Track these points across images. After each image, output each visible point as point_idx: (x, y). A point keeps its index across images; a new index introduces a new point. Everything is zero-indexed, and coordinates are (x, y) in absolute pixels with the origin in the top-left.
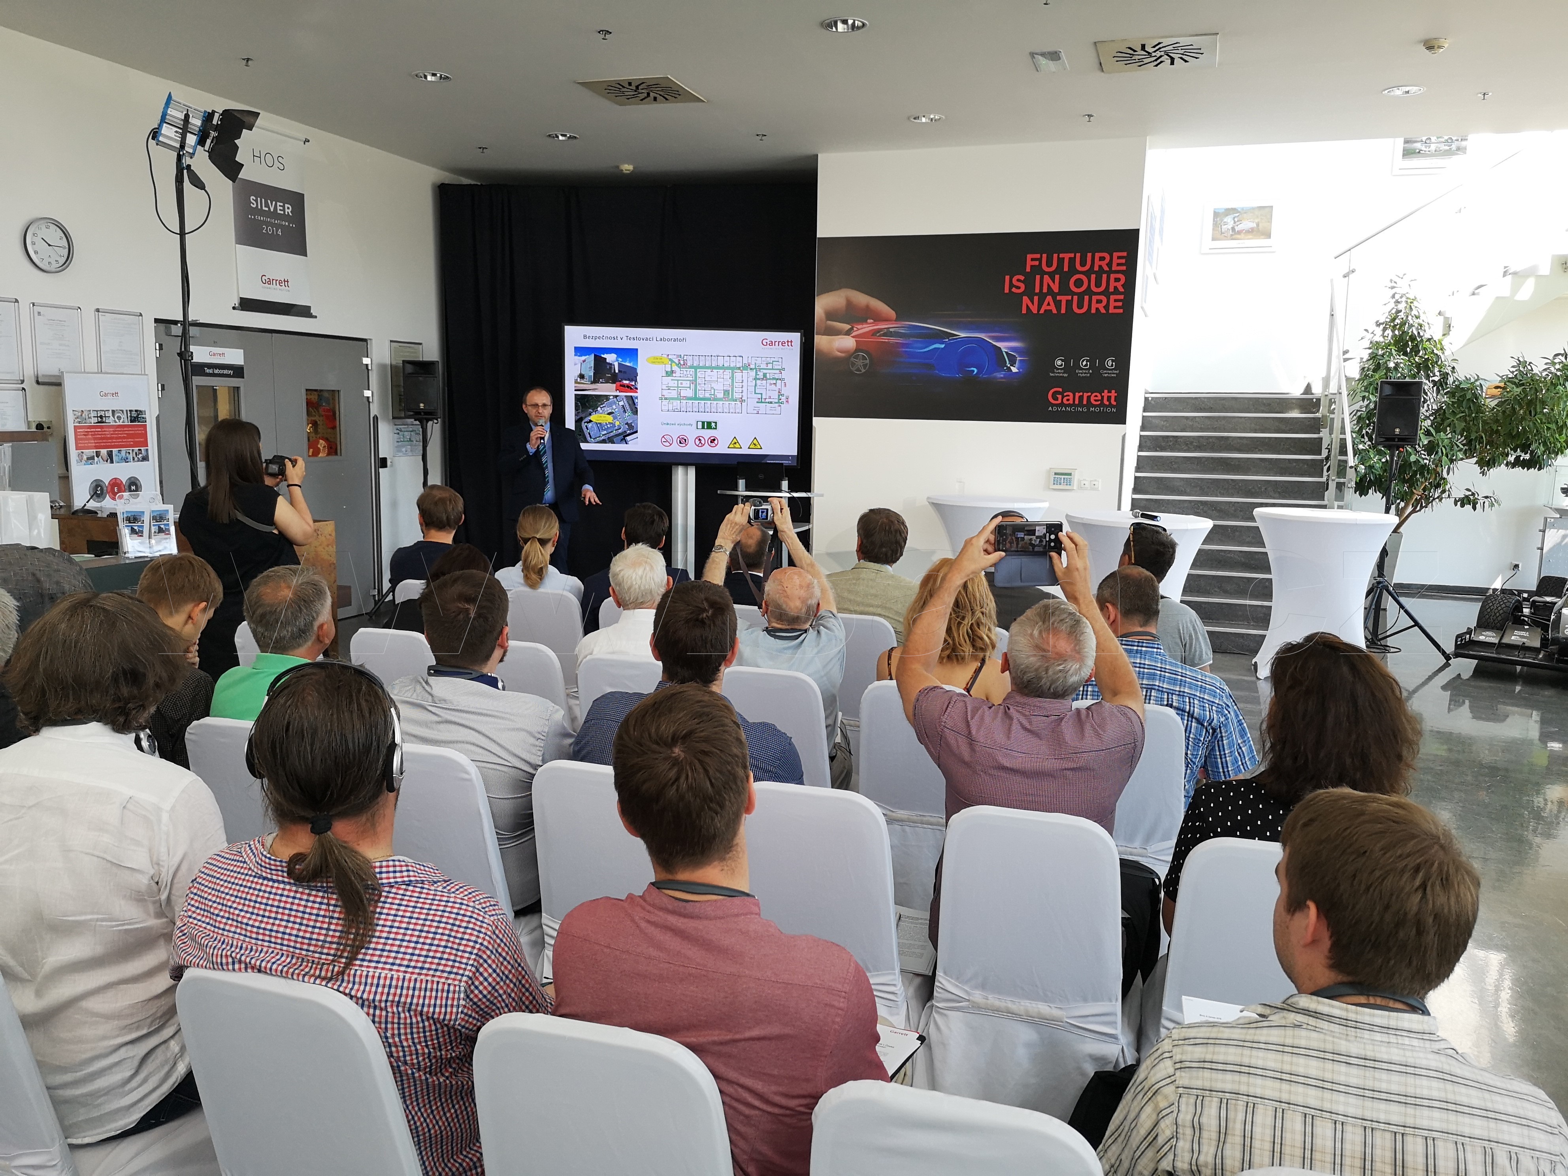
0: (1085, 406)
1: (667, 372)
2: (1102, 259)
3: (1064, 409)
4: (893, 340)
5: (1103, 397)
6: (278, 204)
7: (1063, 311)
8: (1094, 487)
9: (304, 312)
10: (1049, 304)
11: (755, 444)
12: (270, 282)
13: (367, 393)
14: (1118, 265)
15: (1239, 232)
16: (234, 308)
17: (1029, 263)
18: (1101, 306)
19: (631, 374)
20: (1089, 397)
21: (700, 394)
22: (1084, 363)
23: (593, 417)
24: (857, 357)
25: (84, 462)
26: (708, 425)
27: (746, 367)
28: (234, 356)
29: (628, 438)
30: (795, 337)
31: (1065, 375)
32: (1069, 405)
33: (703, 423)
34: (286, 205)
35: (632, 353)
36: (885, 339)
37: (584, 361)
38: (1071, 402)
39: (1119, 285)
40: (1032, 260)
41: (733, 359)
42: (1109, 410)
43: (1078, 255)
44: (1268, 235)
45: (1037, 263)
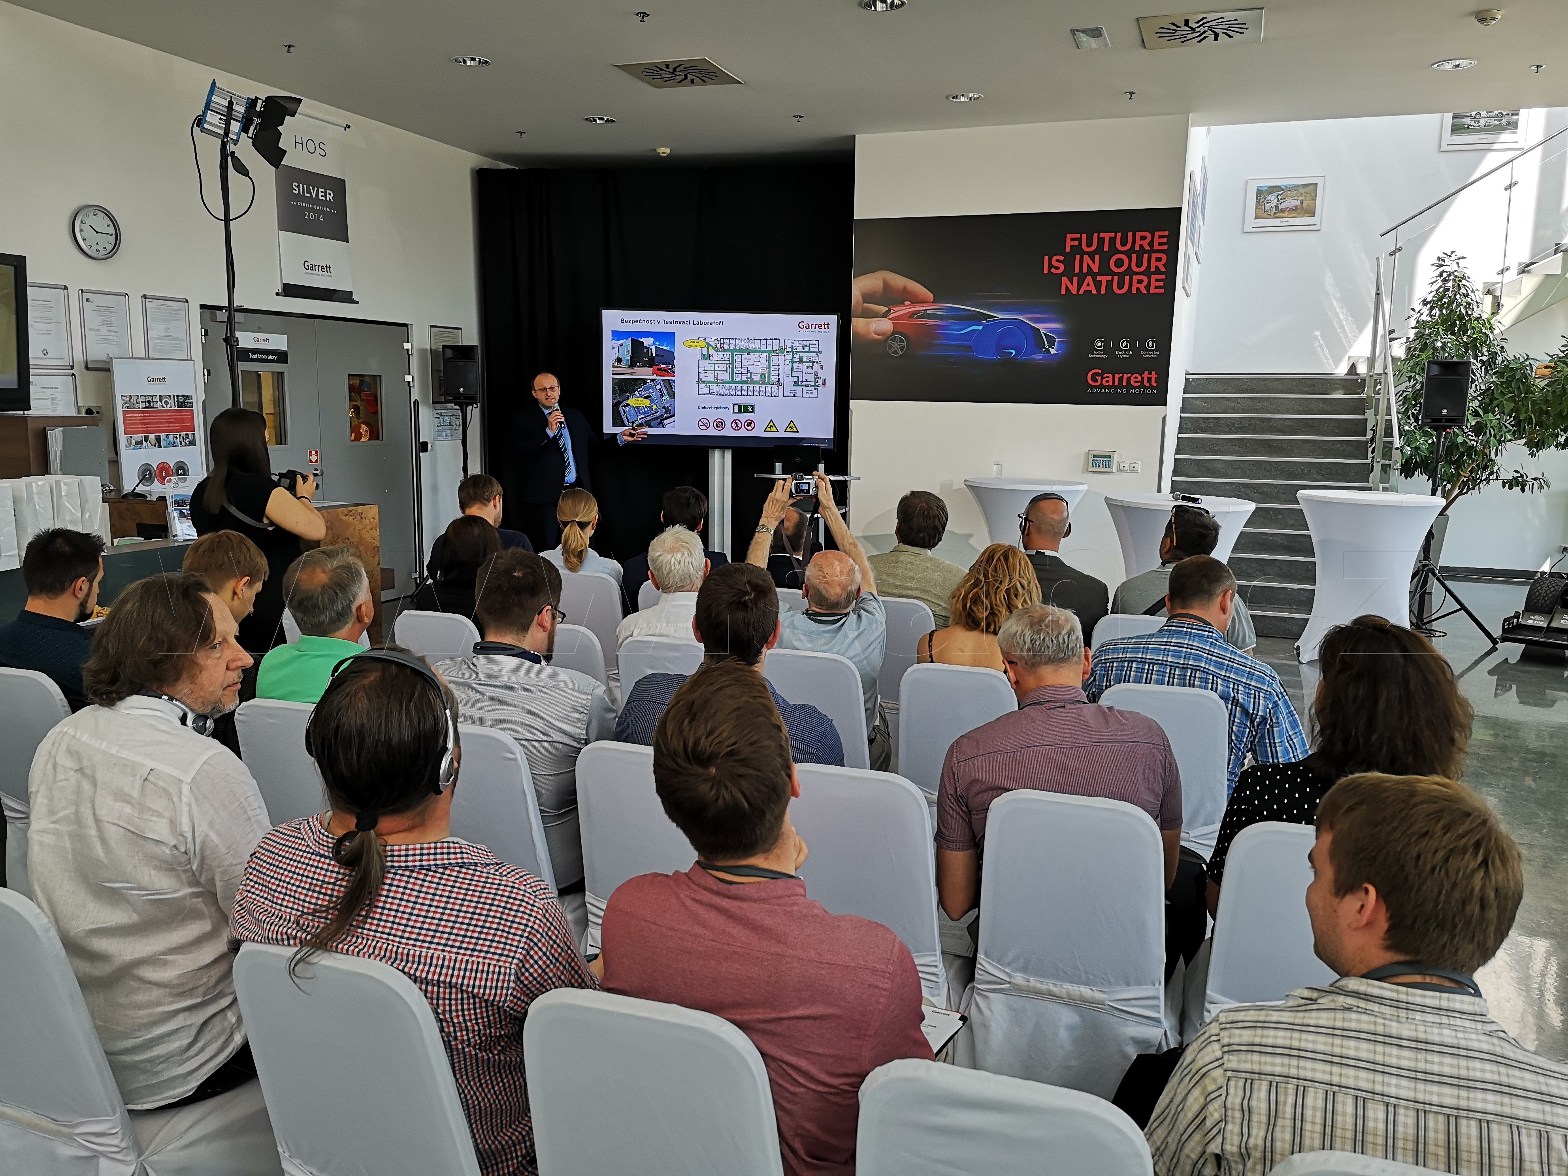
0: (1125, 387)
1: (704, 355)
2: (1143, 238)
3: (1103, 391)
4: (930, 322)
5: (1143, 378)
6: (320, 190)
7: (1103, 292)
8: (1133, 470)
9: (346, 297)
10: (1088, 285)
11: (791, 426)
12: (312, 267)
13: (408, 378)
14: (1160, 244)
15: (1283, 211)
16: (277, 294)
17: (1069, 243)
18: (1142, 287)
19: (668, 358)
20: (1129, 379)
21: (737, 378)
22: (1124, 344)
23: (631, 401)
24: (894, 340)
25: (132, 446)
26: (745, 409)
27: (783, 350)
28: (278, 342)
29: (665, 422)
30: (832, 320)
31: (1104, 356)
32: (1109, 387)
33: (740, 406)
34: (328, 192)
35: (670, 337)
36: (922, 321)
37: (621, 345)
38: (1111, 383)
39: (1160, 265)
40: (1072, 240)
41: (770, 342)
42: (1149, 391)
43: (1119, 234)
44: (1313, 214)
45: (1077, 243)
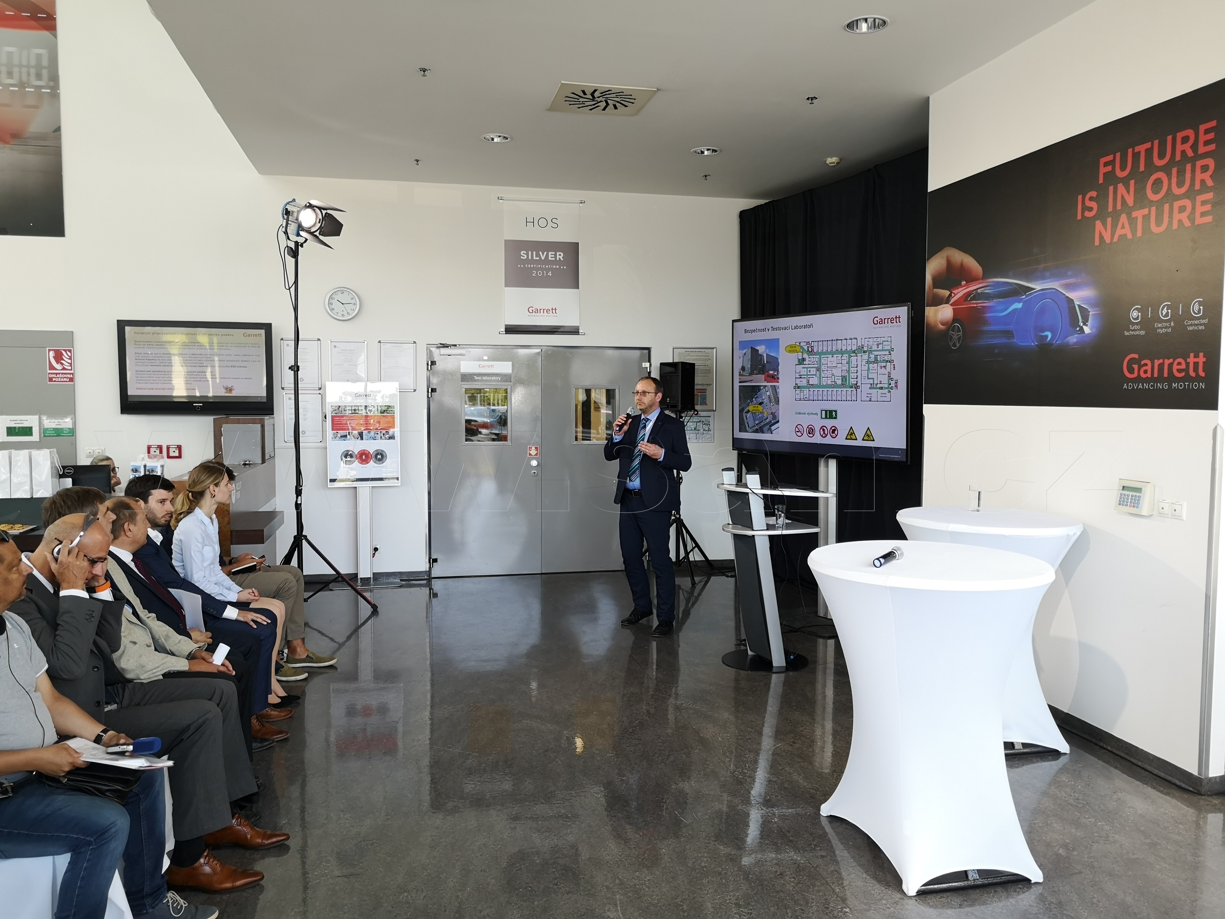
0: (1166, 379)
1: (799, 360)
2: (1185, 140)
3: (1142, 386)
4: (978, 303)
5: (1188, 364)
8: (1175, 515)
10: (1123, 226)
11: (868, 434)
12: (538, 311)
14: (1205, 143)
16: (500, 333)
17: (1103, 170)
18: (1184, 216)
19: (774, 363)
20: (1170, 366)
21: (824, 382)
23: (751, 408)
26: (831, 414)
27: (861, 350)
28: (503, 367)
29: (773, 428)
30: (902, 312)
31: (1142, 333)
32: (1147, 380)
33: (826, 411)
35: (773, 343)
36: (973, 304)
37: (745, 354)
38: (1149, 374)
39: (1207, 177)
40: (1106, 164)
41: (849, 342)
42: (1195, 386)
43: (1155, 143)
45: (1110, 168)
